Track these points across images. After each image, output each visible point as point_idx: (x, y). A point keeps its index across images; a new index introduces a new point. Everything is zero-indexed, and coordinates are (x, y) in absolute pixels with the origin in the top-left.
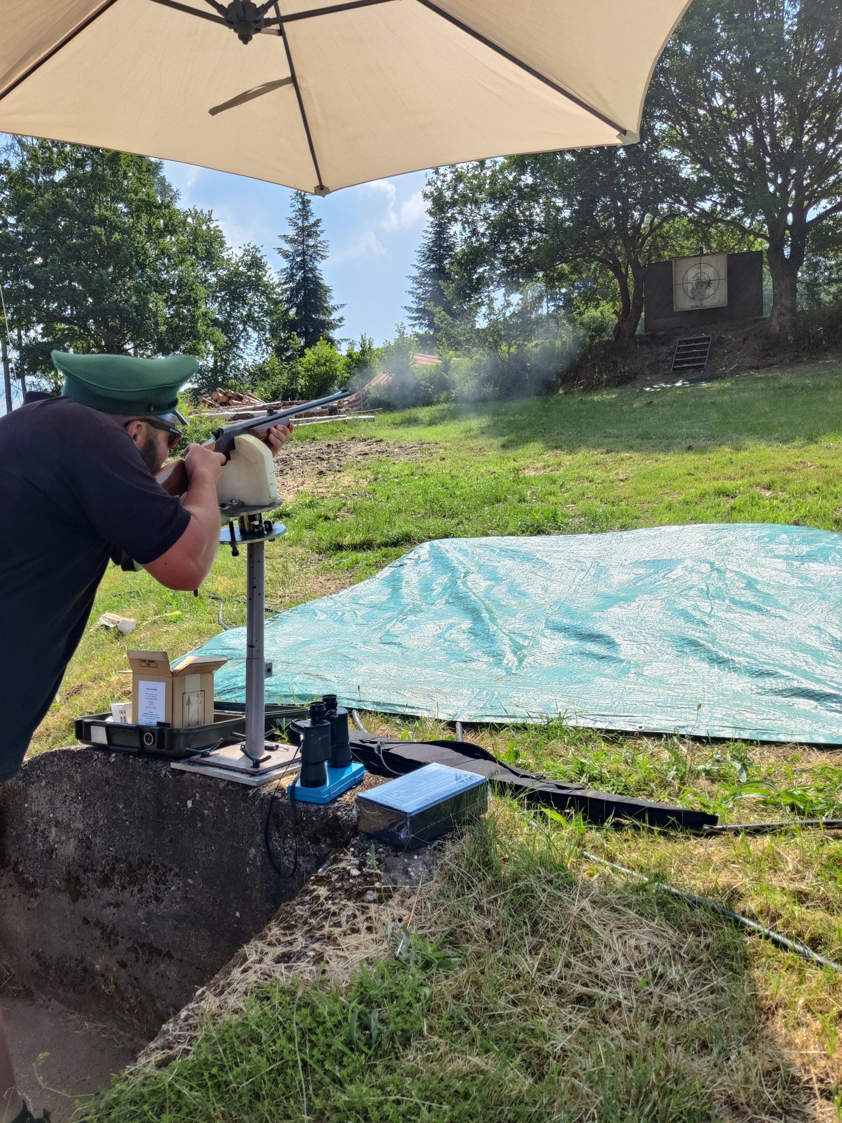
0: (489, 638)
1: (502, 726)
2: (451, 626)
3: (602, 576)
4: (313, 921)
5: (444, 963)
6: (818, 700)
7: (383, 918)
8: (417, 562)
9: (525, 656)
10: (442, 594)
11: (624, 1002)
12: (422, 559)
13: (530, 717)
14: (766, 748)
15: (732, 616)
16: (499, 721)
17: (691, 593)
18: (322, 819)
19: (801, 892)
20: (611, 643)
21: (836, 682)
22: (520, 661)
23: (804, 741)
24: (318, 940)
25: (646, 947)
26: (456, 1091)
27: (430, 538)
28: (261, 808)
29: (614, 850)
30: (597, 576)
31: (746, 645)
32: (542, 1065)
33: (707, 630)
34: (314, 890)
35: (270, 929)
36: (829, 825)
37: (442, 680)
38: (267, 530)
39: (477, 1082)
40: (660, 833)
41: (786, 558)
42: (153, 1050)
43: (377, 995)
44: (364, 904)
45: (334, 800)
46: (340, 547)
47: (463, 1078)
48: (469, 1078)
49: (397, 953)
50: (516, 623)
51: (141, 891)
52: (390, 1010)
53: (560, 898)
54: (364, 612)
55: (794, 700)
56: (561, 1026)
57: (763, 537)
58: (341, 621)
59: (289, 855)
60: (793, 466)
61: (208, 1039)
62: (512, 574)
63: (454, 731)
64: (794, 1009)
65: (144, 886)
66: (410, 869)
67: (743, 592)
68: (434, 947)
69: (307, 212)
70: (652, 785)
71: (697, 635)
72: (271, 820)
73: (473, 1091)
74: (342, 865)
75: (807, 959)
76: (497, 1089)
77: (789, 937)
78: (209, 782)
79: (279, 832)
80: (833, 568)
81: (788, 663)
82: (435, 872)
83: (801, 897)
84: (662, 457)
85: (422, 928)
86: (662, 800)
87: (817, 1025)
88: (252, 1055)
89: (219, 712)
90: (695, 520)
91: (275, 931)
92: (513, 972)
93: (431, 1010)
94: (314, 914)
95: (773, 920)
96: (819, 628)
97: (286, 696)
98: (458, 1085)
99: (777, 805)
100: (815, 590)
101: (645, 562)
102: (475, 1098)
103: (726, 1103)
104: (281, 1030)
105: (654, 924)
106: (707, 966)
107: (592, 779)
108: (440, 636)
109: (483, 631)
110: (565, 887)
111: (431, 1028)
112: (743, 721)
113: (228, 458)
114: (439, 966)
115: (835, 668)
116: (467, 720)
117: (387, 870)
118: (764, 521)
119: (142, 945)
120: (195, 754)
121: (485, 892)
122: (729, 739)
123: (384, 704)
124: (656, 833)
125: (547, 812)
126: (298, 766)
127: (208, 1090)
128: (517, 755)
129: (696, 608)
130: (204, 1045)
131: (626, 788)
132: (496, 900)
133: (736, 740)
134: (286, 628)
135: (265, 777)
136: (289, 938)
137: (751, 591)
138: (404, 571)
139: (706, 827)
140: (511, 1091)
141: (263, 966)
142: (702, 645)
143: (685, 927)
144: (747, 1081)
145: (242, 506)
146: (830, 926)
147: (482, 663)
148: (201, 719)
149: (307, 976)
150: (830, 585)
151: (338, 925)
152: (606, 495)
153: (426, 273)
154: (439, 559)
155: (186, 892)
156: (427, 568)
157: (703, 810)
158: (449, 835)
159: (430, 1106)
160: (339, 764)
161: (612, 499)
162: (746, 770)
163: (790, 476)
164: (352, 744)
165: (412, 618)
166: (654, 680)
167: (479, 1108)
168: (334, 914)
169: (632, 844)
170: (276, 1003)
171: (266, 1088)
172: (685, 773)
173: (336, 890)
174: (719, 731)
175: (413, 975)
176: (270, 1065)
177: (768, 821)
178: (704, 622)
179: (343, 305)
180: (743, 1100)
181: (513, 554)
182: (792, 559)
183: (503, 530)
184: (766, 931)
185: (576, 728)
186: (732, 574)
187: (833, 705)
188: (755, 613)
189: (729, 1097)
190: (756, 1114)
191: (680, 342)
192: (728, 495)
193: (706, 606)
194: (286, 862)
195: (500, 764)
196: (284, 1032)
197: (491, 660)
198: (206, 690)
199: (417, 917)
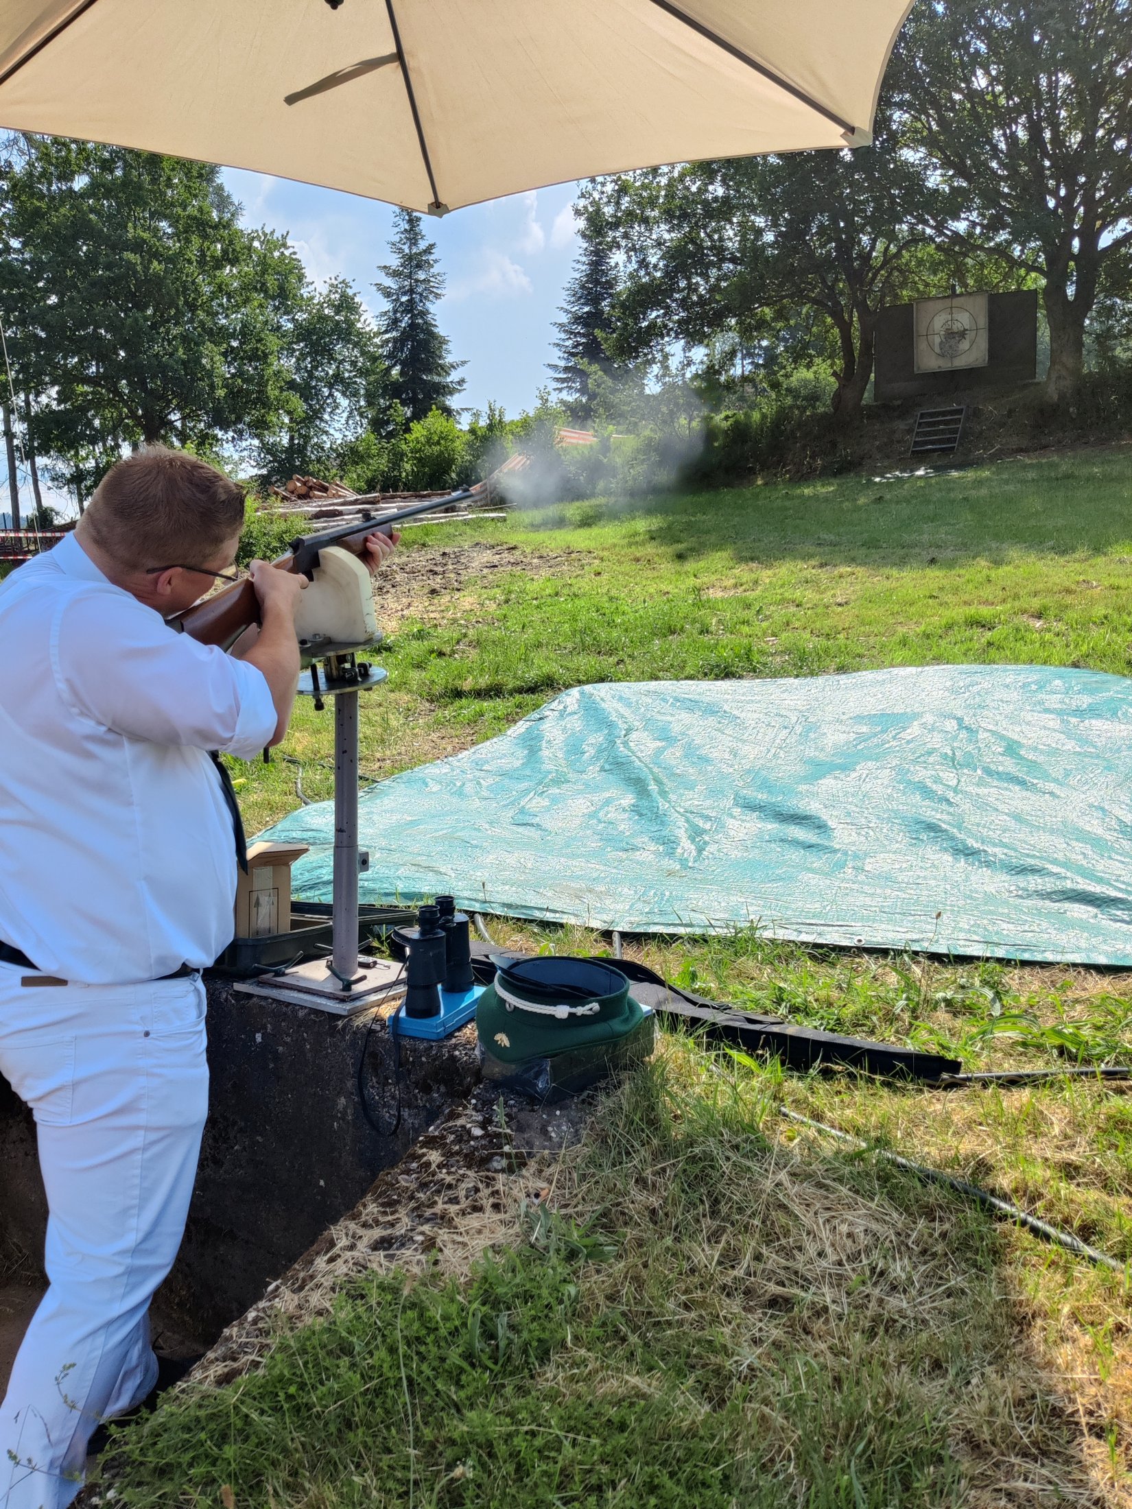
0: (658, 818)
1: (674, 938)
2: (608, 802)
3: (812, 735)
4: (421, 1195)
5: (595, 1253)
6: (1099, 906)
7: (515, 1192)
8: (562, 714)
9: (706, 843)
10: (596, 758)
11: (833, 1307)
12: (569, 710)
13: (711, 926)
14: (1027, 970)
15: (986, 791)
16: (671, 930)
17: (931, 760)
18: (434, 1060)
19: (1069, 1165)
20: (821, 827)
21: (1124, 883)
22: (700, 851)
23: (1079, 961)
24: (428, 1220)
25: (862, 1235)
26: (609, 1420)
27: (580, 682)
28: (353, 1044)
29: (821, 1106)
30: (804, 736)
31: (1004, 831)
32: (722, 1388)
33: (951, 810)
34: (424, 1155)
35: (365, 1206)
36: (1109, 1075)
37: (595, 875)
38: (361, 675)
39: (637, 1409)
40: (884, 1084)
41: (1059, 713)
42: (212, 1362)
43: (506, 1294)
44: (490, 1174)
45: (450, 1036)
46: (458, 694)
47: (618, 1403)
48: (625, 1404)
49: (533, 1239)
50: (694, 799)
52: (523, 1313)
53: (749, 1169)
54: (490, 781)
55: (1067, 905)
56: (748, 1336)
57: (1029, 683)
58: (460, 793)
59: (389, 1107)
60: (1073, 587)
61: (283, 1348)
62: (690, 732)
63: (611, 944)
64: (1057, 1320)
66: (550, 1129)
67: (1001, 758)
68: (582, 1232)
69: (416, 234)
70: (874, 1018)
71: (938, 816)
72: (367, 1060)
73: (632, 1420)
74: (460, 1122)
75: (1076, 1252)
76: (664, 1418)
77: (1054, 1224)
78: (284, 1009)
79: (376, 1076)
80: (1123, 727)
81: (1060, 856)
82: (584, 1133)
83: (1070, 1171)
84: (894, 572)
85: (566, 1206)
86: (888, 1040)
87: (1086, 1340)
88: (342, 1371)
89: (297, 917)
90: (937, 660)
91: (371, 1209)
92: (686, 1266)
93: (577, 1313)
94: (423, 1186)
95: (1032, 1200)
96: (1103, 809)
97: (387, 895)
98: (612, 1412)
99: (1040, 1048)
100: (1098, 757)
101: (870, 717)
102: (634, 1430)
103: (964, 1440)
104: (379, 1339)
105: (873, 1205)
106: (943, 1260)
107: (794, 1010)
108: (592, 815)
109: (651, 809)
110: (756, 1155)
111: (576, 1338)
112: (997, 933)
114: (589, 1256)
115: (1123, 862)
116: (627, 929)
117: (520, 1129)
118: (1031, 662)
119: (195, 1221)
120: (266, 972)
121: (649, 1159)
122: (978, 958)
123: (517, 907)
124: (878, 1084)
125: (734, 1054)
126: (403, 989)
127: (284, 1415)
128: (694, 976)
129: (937, 780)
130: (278, 1357)
131: (839, 1022)
132: (664, 1170)
133: (988, 959)
134: (387, 802)
135: (358, 1003)
136: (390, 1218)
137: (1012, 757)
138: (546, 725)
139: (945, 1076)
140: (682, 1421)
141: (355, 1253)
142: (946, 831)
143: (914, 1208)
144: (992, 1412)
145: (328, 643)
146: (1107, 1209)
147: (649, 853)
148: (274, 925)
149: (416, 1270)
150: (1119, 750)
151: (454, 1201)
152: (818, 625)
153: (577, 319)
154: (591, 710)
155: (254, 1152)
156: (575, 723)
157: (942, 1053)
158: (602, 1084)
159: (575, 1439)
160: (458, 987)
161: (827, 630)
162: (1001, 1000)
163: (1069, 599)
164: (474, 961)
165: (555, 791)
166: (879, 876)
167: (639, 1443)
168: (450, 1187)
169: (846, 1098)
170: (374, 1303)
171: (359, 1413)
172: (918, 1003)
173: (452, 1155)
174: (965, 946)
175: (554, 1269)
176: (366, 1383)
177: (1027, 1070)
178: (947, 800)
179: (464, 363)
180: (987, 1437)
181: (691, 705)
182: (1068, 714)
183: (679, 672)
184: (1023, 1215)
185: (773, 941)
186: (986, 735)
187: (1119, 913)
188: (1017, 788)
189: (968, 1432)
190: (1003, 1454)
191: (922, 416)
192: (983, 626)
193: (950, 778)
194: (387, 1115)
195: (671, 988)
196: (384, 1342)
197: (661, 848)
198: (281, 885)
199: (559, 1192)
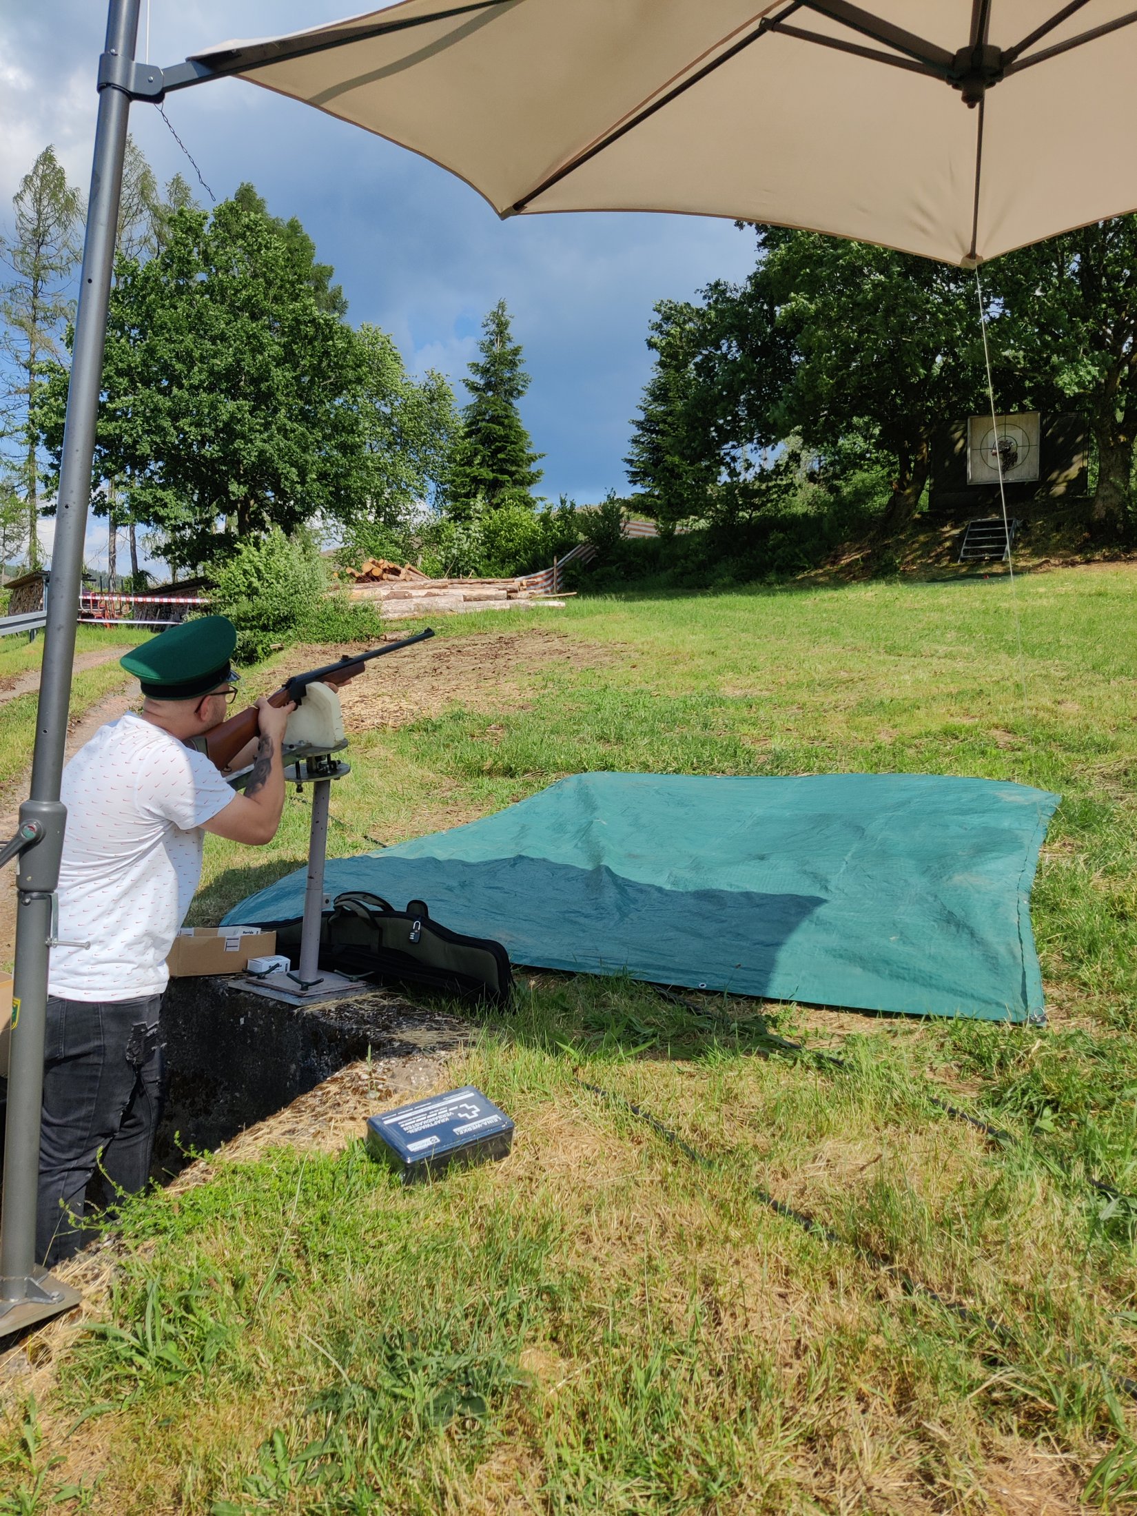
24: (320, 1122)
28: (303, 1026)
34: (327, 1088)
35: (284, 1112)
38: (334, 769)
46: (478, 772)
60: (1049, 705)
65: (196, 1099)
66: (412, 1078)
69: (505, 336)
72: (311, 1038)
78: (261, 1001)
94: (322, 1104)
113: (299, 703)
117: (393, 1077)
120: (252, 975)
135: (313, 1000)
136: (298, 1119)
141: (271, 1136)
145: (310, 747)
151: (340, 1113)
153: (652, 417)
155: (233, 1105)
168: (339, 1105)
173: (345, 1088)
191: (973, 525)
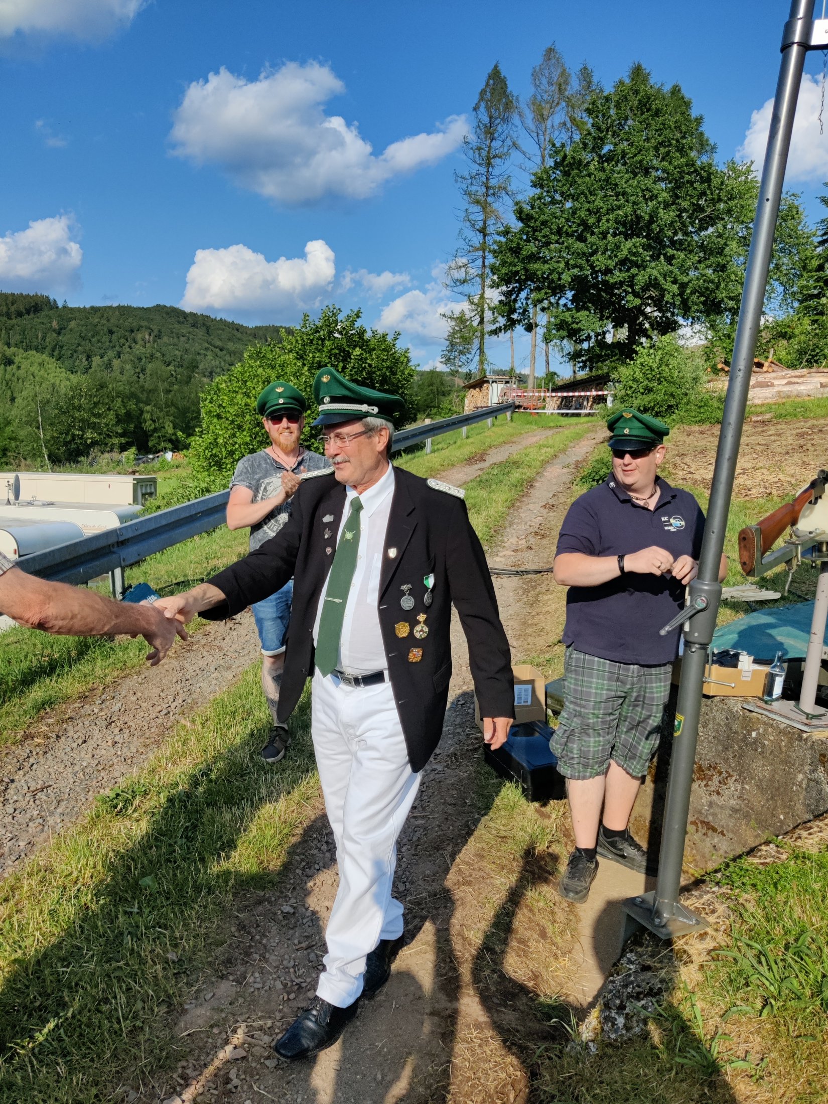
28: (812, 747)
51: (706, 785)
65: (710, 783)
78: (771, 722)
79: (824, 767)
119: (703, 822)
145: (823, 533)
155: (742, 793)
